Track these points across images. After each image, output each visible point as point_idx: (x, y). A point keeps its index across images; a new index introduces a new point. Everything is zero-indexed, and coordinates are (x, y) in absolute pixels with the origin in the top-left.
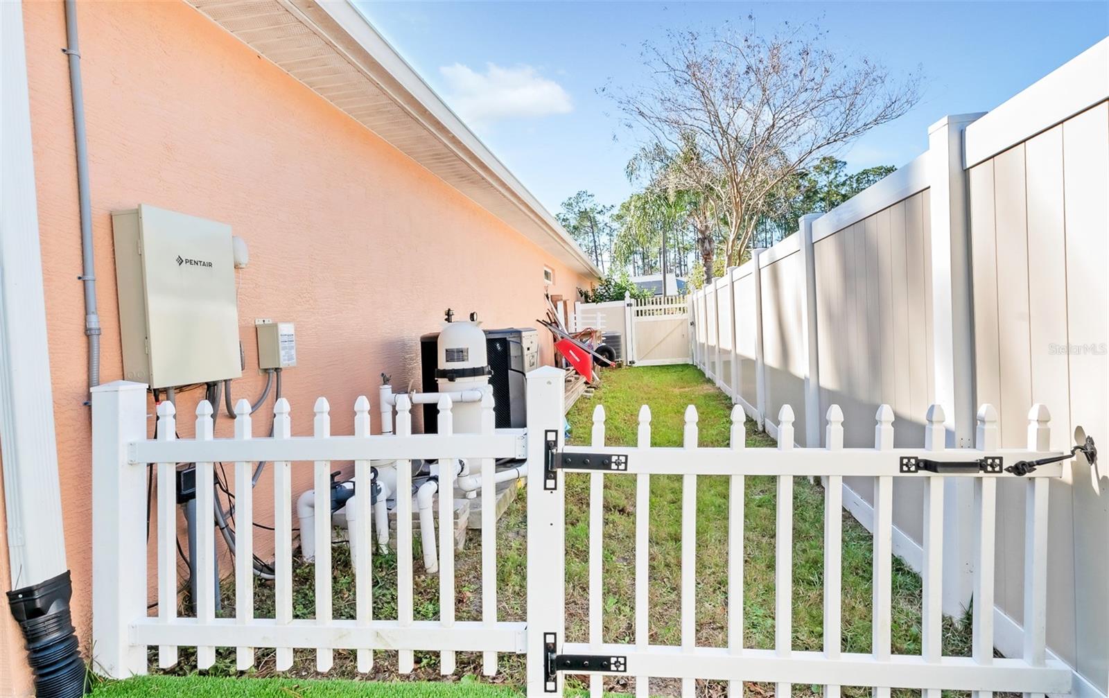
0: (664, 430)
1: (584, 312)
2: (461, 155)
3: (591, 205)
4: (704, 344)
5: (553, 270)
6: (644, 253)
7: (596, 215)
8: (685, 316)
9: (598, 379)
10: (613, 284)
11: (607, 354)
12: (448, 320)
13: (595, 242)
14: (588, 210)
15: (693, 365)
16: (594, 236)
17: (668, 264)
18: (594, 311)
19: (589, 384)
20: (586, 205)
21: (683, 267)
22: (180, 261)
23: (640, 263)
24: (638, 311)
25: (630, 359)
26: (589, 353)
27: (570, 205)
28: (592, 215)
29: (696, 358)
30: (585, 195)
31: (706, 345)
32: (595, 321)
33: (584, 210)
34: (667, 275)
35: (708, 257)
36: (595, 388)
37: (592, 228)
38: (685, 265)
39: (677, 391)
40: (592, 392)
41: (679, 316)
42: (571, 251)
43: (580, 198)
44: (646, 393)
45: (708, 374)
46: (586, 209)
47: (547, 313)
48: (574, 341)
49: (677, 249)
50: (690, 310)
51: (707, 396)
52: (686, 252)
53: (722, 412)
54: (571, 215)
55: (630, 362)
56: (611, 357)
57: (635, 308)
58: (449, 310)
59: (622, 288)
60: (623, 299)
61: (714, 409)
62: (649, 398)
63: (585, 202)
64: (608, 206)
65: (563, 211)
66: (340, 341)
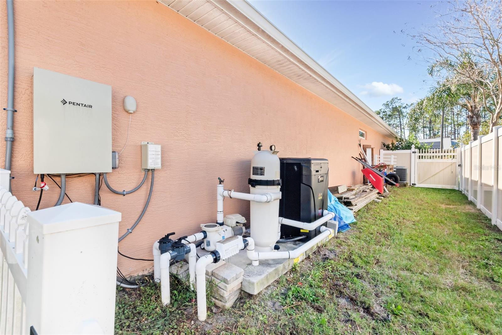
0: (427, 235)
1: (385, 154)
2: (292, 60)
3: (400, 104)
4: (468, 179)
5: (366, 132)
6: (430, 127)
7: (402, 109)
8: (454, 160)
9: (388, 192)
10: (404, 141)
11: (394, 179)
12: (259, 149)
13: (400, 122)
14: (398, 106)
15: (459, 190)
16: (400, 120)
17: (446, 133)
18: (390, 154)
19: (380, 194)
20: (397, 105)
21: (456, 135)
22: (64, 102)
23: (428, 133)
24: (420, 156)
25: (412, 182)
26: (382, 177)
27: (388, 105)
28: (399, 109)
29: (462, 187)
30: (396, 99)
31: (470, 180)
32: (390, 160)
33: (395, 107)
34: (444, 139)
35: (475, 126)
36: (384, 197)
37: (399, 115)
38: (458, 134)
39: (443, 206)
40: (381, 199)
41: (450, 160)
42: (377, 122)
43: (394, 101)
44: (419, 205)
45: (471, 198)
46: (396, 106)
47: (360, 154)
48: (372, 169)
49: (453, 125)
50: (458, 157)
51: (468, 215)
52: (460, 126)
53: (481, 230)
54: (388, 110)
55: (413, 184)
56: (396, 180)
57: (418, 154)
58: (260, 143)
59: (410, 143)
60: (410, 149)
61: (473, 225)
62: (420, 209)
63: (396, 103)
64: (409, 104)
65: (383, 108)
66: (206, 158)
